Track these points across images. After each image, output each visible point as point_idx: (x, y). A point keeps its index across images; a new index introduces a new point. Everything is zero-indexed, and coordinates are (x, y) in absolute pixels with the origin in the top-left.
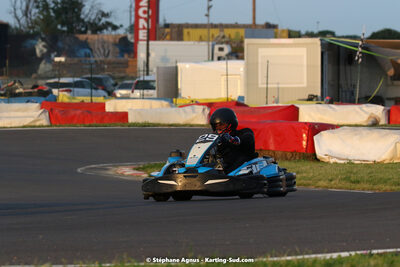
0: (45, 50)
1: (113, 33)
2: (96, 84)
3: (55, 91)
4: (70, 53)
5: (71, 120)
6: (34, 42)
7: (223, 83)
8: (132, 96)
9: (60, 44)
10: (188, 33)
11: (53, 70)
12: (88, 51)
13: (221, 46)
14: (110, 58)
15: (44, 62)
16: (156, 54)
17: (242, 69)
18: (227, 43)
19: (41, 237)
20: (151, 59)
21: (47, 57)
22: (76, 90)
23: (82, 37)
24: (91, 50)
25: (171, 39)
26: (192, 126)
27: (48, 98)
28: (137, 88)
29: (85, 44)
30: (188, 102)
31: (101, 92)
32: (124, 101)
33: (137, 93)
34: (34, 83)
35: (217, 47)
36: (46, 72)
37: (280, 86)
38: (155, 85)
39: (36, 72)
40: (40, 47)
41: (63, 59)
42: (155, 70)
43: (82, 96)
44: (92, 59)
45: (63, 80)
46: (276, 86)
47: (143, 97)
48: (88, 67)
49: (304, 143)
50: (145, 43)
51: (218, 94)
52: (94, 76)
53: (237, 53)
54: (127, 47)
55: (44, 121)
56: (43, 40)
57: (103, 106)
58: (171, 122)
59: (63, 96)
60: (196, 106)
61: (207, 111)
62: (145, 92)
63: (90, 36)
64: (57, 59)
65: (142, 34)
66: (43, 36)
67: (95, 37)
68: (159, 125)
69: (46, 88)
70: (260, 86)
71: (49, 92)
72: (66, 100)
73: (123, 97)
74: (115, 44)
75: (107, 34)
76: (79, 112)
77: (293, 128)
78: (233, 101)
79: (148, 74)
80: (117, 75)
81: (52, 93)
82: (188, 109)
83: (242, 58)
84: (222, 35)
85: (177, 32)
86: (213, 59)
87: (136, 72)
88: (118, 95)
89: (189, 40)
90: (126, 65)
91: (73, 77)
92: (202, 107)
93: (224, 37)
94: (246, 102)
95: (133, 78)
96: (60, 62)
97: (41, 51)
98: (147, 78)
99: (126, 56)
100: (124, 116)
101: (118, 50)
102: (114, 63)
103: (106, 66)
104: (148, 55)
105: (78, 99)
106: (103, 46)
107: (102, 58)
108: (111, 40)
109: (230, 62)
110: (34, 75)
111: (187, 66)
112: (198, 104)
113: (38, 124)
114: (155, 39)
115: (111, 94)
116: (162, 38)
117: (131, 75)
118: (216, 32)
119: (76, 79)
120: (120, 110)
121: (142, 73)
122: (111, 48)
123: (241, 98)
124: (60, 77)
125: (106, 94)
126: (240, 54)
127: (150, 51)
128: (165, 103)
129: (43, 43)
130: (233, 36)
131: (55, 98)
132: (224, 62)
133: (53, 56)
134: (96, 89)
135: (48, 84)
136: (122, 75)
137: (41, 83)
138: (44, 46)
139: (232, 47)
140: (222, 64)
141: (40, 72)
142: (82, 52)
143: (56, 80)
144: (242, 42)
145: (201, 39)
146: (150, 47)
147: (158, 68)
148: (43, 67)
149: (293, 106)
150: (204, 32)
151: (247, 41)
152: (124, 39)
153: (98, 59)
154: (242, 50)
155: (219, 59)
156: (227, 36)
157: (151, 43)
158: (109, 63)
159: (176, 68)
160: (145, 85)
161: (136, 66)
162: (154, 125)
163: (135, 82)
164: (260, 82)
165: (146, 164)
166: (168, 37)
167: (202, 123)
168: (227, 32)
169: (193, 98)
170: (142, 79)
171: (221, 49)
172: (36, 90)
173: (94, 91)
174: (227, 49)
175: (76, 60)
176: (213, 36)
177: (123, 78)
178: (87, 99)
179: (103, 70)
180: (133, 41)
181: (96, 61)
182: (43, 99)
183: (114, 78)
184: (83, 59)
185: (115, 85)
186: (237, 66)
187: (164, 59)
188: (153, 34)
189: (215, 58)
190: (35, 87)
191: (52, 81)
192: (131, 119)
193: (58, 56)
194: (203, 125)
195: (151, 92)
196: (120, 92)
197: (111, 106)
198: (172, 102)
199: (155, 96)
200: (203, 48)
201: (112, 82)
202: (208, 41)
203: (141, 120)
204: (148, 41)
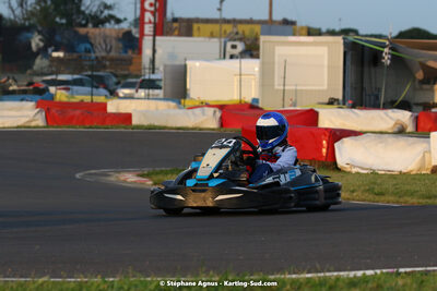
0: (41, 44)
1: (116, 27)
2: (97, 82)
3: (52, 89)
4: (69, 48)
5: (69, 121)
6: (29, 35)
7: (236, 83)
8: (136, 95)
9: (58, 38)
10: (199, 29)
11: (50, 66)
12: (88, 46)
13: (235, 43)
14: (113, 54)
15: (40, 57)
16: (163, 51)
17: (257, 69)
18: (241, 40)
19: (38, 247)
20: (157, 56)
21: (43, 51)
22: (75, 88)
23: (82, 31)
24: (92, 45)
25: (180, 35)
26: (201, 129)
27: (44, 96)
28: (141, 87)
29: (86, 38)
30: (197, 104)
31: (102, 91)
32: (128, 101)
33: (142, 93)
34: (28, 80)
35: (229, 44)
36: (42, 68)
37: (299, 88)
38: (162, 84)
39: (31, 67)
40: (36, 41)
41: (61, 54)
42: (161, 68)
43: (82, 95)
44: (93, 55)
45: (62, 77)
46: (294, 88)
47: (148, 97)
48: (87, 63)
49: (324, 150)
50: (151, 38)
51: (231, 96)
52: (95, 73)
53: (252, 51)
54: (131, 42)
55: (40, 121)
56: (39, 33)
57: (104, 106)
58: (179, 125)
59: (61, 95)
60: (206, 108)
61: (219, 114)
62: (151, 91)
63: (90, 30)
64: (55, 54)
65: (148, 29)
66: (40, 28)
67: (97, 31)
68: (165, 128)
69: (43, 86)
70: (276, 87)
71: (46, 90)
72: (64, 99)
73: (126, 97)
74: (118, 39)
75: (110, 27)
76: (78, 112)
77: (312, 134)
78: (246, 103)
79: (153, 73)
80: (120, 72)
81: (48, 90)
82: (197, 111)
83: (258, 57)
84: (235, 30)
85: (186, 27)
86: (224, 57)
87: (140, 70)
88: (121, 95)
89: (199, 36)
90: (129, 62)
91: (73, 73)
92: (212, 109)
93: (237, 33)
94: (260, 105)
95: (137, 76)
96: (58, 58)
97: (37, 45)
98: (153, 77)
99: (130, 52)
100: (127, 117)
101: (121, 45)
102: (117, 60)
103: (108, 63)
104: (154, 51)
105: (77, 98)
106: (105, 41)
107: (104, 54)
108: (114, 34)
109: (243, 61)
110: (29, 71)
111: (197, 64)
112: (208, 105)
113: (33, 124)
114: (162, 34)
115: (113, 94)
116: (169, 33)
117: (135, 73)
118: (228, 28)
119: (76, 76)
120: (123, 110)
121: (147, 71)
122: (114, 43)
123: (256, 100)
124: (57, 73)
125: (108, 94)
126: (255, 53)
127: (157, 48)
128: (172, 104)
129: (40, 37)
130: (247, 33)
131: (53, 97)
132: (238, 61)
133: (50, 50)
134: (97, 87)
135: (44, 81)
136: (126, 72)
137: (37, 79)
138: (40, 40)
139: (246, 45)
140: (235, 62)
141: (35, 68)
142: (82, 47)
143: (54, 77)
144: (257, 39)
145: (212, 35)
146: (157, 43)
147: (165, 66)
148: (40, 63)
149: (312, 110)
150: (215, 28)
151: (263, 39)
152: (128, 34)
153: (98, 54)
154: (258, 49)
155: (232, 57)
156: (240, 32)
157: (158, 38)
158: (112, 60)
159: (185, 66)
160: (151, 84)
161: (140, 63)
162: (160, 128)
163: (139, 80)
164: (276, 83)
165: (151, 169)
166: (176, 33)
167: (212, 127)
168: (241, 28)
169: (202, 99)
170: (147, 77)
171: (234, 47)
172: (31, 88)
173: (95, 90)
174: (240, 47)
175: (75, 55)
176: (225, 32)
177: (126, 76)
178: (87, 99)
179: (104, 67)
180: (137, 36)
181: (97, 58)
182: (38, 98)
183: (116, 76)
184: (83, 54)
185: (118, 83)
186: (252, 66)
187: (172, 56)
188: (161, 29)
189: (228, 56)
190: (30, 84)
191: (49, 78)
192: (135, 121)
193: (56, 50)
194: (213, 129)
195: (157, 91)
196: (123, 92)
197: (113, 106)
198: (180, 103)
199: (161, 96)
200: (214, 45)
201: (115, 80)
202: (220, 37)
203: (145, 123)
204: (154, 36)
